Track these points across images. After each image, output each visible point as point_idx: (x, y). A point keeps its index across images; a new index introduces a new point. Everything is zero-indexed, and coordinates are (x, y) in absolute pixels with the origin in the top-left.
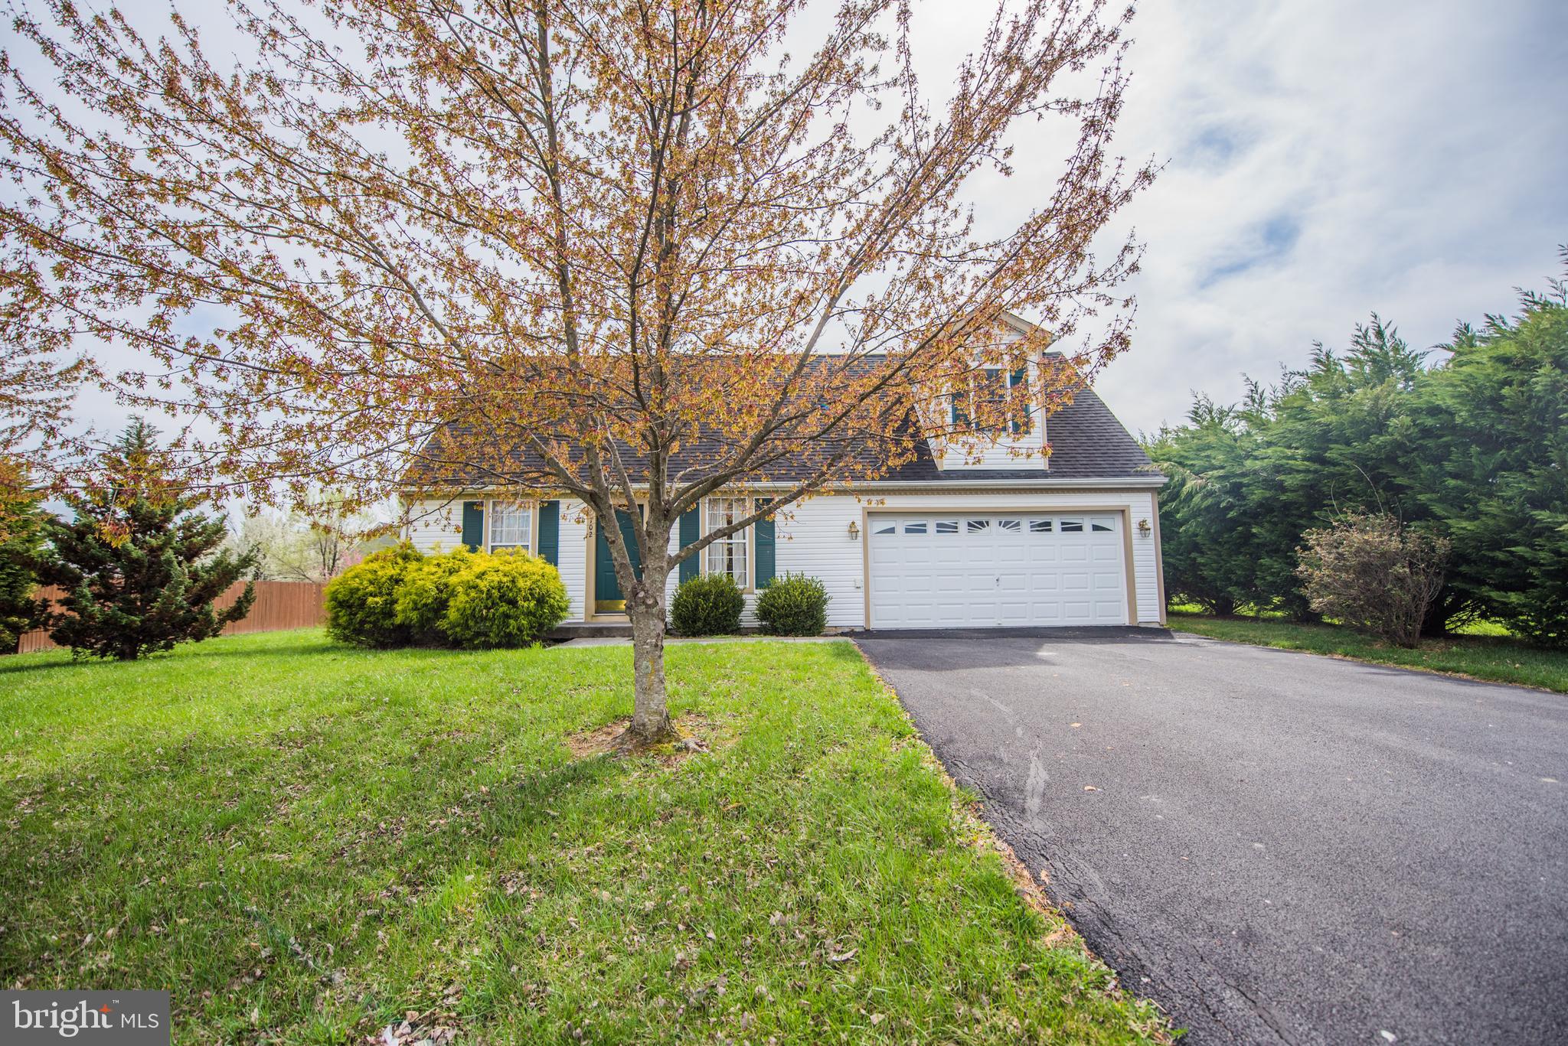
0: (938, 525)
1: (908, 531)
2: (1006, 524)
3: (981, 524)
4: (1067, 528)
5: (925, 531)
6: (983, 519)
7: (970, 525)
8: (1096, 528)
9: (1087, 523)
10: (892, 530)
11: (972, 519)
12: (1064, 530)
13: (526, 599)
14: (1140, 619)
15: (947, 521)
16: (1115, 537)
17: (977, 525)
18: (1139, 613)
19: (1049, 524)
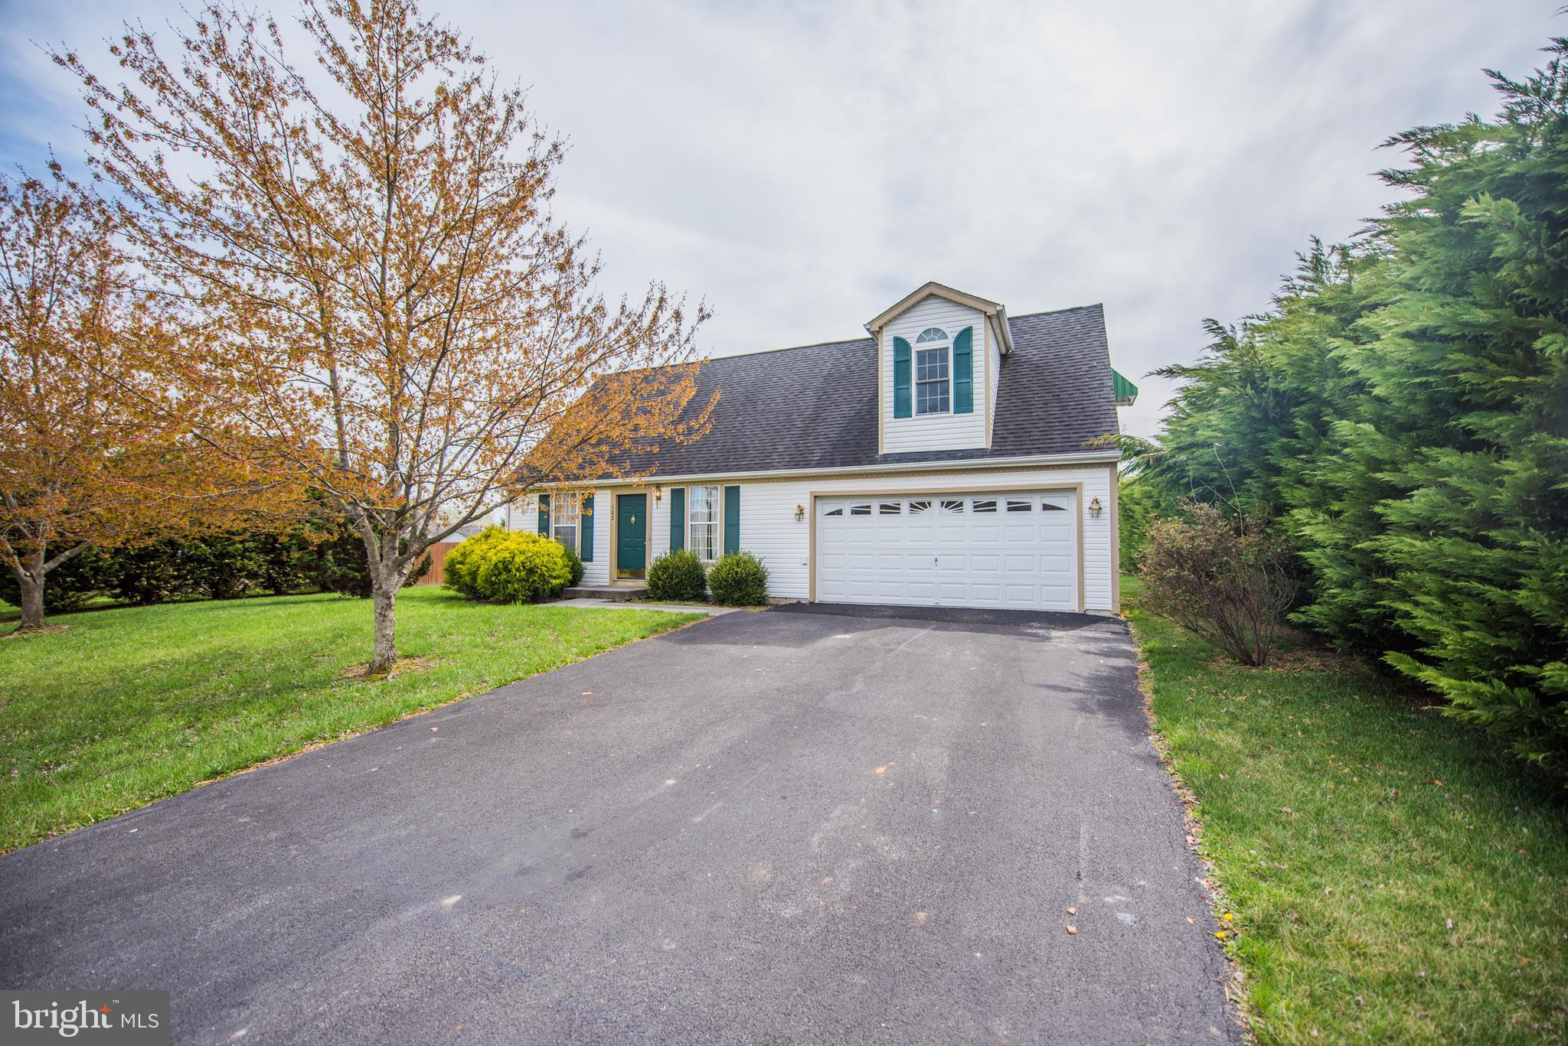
0: (882, 507)
1: (855, 512)
2: (949, 504)
3: (923, 505)
4: (1013, 508)
5: (869, 513)
6: (925, 500)
7: (912, 506)
8: (1046, 507)
9: (1036, 502)
10: (839, 512)
11: (914, 500)
12: (1009, 509)
13: (518, 570)
14: (1087, 606)
15: (890, 502)
16: (1069, 517)
17: (920, 505)
18: (1087, 600)
19: (994, 504)
